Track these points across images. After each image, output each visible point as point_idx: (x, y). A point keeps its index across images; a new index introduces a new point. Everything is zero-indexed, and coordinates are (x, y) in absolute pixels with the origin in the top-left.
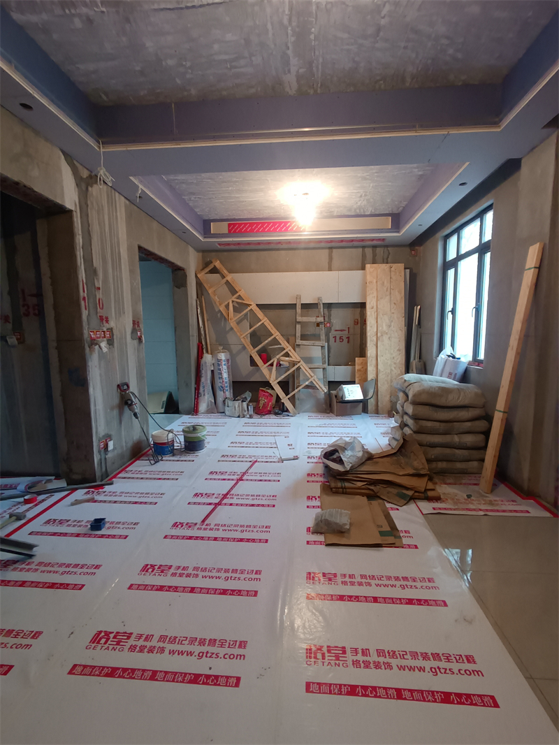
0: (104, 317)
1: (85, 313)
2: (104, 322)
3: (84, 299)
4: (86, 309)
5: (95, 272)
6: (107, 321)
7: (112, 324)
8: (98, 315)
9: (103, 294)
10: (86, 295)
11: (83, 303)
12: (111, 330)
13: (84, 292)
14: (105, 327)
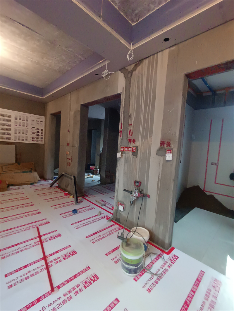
0: (132, 140)
1: (120, 139)
2: (132, 142)
3: (121, 132)
4: (121, 136)
5: (130, 116)
6: (134, 141)
7: (138, 144)
8: (128, 139)
9: (133, 127)
10: (122, 130)
11: (120, 134)
12: (137, 147)
13: (121, 128)
14: (132, 145)
